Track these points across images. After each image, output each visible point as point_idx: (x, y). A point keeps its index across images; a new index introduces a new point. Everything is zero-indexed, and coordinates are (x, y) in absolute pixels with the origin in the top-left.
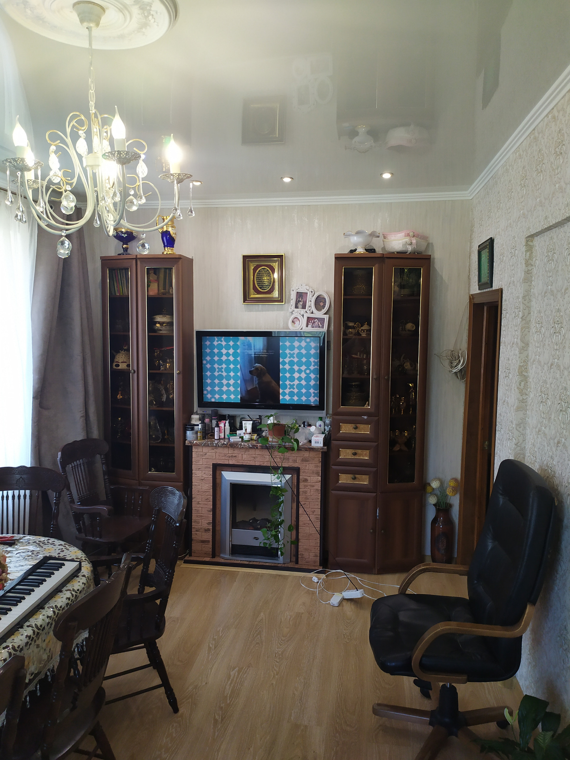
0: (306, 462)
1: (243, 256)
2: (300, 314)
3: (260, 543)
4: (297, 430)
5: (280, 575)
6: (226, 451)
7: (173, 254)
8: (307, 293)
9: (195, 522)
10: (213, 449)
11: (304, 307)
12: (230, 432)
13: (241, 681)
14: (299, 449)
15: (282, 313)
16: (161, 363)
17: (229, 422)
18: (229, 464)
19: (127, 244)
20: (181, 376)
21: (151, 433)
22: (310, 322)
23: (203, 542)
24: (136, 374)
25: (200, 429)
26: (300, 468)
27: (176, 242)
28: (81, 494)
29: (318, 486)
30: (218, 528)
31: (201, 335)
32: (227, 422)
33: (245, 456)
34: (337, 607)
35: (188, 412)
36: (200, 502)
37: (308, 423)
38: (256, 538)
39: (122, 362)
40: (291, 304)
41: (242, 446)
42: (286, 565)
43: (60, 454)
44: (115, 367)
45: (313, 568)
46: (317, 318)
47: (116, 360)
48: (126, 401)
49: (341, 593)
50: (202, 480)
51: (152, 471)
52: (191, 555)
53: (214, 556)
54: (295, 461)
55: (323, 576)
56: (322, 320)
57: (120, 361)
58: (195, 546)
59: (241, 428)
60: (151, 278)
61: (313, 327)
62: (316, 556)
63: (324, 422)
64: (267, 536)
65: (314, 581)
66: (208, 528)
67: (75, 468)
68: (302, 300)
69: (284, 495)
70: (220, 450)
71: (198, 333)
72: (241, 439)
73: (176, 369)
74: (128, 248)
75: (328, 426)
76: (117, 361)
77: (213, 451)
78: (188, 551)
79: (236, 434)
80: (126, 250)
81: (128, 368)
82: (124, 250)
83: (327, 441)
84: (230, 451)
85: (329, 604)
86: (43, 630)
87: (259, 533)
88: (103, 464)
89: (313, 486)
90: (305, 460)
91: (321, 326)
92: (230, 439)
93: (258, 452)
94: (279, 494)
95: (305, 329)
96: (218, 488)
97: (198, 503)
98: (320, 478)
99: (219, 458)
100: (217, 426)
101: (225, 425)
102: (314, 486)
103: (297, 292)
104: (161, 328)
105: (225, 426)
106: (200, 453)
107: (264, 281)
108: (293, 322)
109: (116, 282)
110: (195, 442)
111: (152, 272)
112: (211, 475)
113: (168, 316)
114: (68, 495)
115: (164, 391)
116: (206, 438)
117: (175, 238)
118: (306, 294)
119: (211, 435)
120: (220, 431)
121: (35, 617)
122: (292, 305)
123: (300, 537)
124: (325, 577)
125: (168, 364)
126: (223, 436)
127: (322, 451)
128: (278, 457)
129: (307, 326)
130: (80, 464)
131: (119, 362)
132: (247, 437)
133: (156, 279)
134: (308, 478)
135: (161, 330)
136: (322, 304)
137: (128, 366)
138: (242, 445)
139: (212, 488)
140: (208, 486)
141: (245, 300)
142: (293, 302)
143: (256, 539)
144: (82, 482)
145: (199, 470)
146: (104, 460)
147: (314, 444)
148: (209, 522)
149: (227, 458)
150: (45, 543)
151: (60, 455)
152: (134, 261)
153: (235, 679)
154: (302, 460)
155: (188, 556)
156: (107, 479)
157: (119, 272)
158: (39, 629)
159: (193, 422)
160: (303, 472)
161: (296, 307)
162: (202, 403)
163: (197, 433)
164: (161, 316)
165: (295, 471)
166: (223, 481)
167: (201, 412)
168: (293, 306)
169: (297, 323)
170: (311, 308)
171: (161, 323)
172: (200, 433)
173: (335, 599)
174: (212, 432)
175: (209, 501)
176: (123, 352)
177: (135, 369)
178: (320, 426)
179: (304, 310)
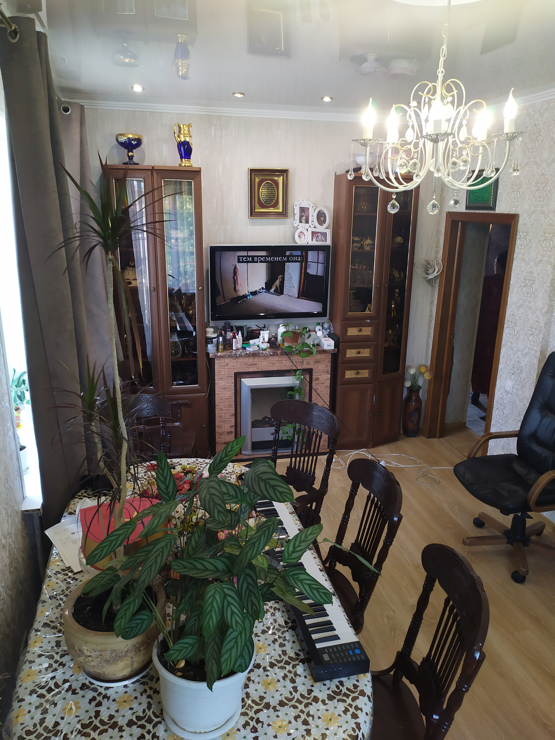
0: (318, 364)
1: (250, 169)
2: (304, 228)
6: (247, 360)
7: (192, 166)
9: (219, 426)
18: (249, 372)
19: (132, 152)
20: (203, 291)
22: (314, 236)
24: (156, 292)
25: (221, 341)
26: (312, 369)
27: (193, 152)
29: (328, 383)
30: (239, 430)
31: (215, 251)
36: (223, 409)
39: (133, 280)
46: (320, 232)
50: (225, 388)
54: (308, 363)
56: (324, 235)
61: (317, 241)
66: (231, 431)
68: (305, 215)
70: (241, 360)
71: (212, 248)
72: (257, 348)
73: (198, 285)
74: (133, 156)
76: (127, 278)
77: (236, 361)
79: (251, 343)
82: (129, 158)
83: (336, 343)
84: (251, 360)
89: (324, 383)
91: (324, 239)
93: (277, 358)
96: (239, 395)
98: (329, 376)
99: (241, 367)
100: (234, 337)
101: (239, 337)
103: (300, 207)
106: (222, 364)
108: (299, 236)
110: (217, 354)
112: (233, 383)
115: (179, 308)
116: (226, 349)
117: (192, 148)
119: (229, 346)
127: (332, 352)
128: (296, 361)
132: (263, 346)
134: (320, 377)
136: (322, 219)
138: (260, 353)
139: (234, 395)
140: (230, 394)
141: (251, 214)
145: (222, 380)
147: (324, 347)
148: (231, 426)
149: (248, 366)
154: (315, 362)
159: (209, 335)
160: (315, 372)
165: (310, 371)
166: (243, 387)
167: (213, 325)
169: (303, 237)
171: (176, 238)
172: (221, 345)
174: (231, 344)
175: (231, 407)
176: (130, 268)
177: (155, 286)
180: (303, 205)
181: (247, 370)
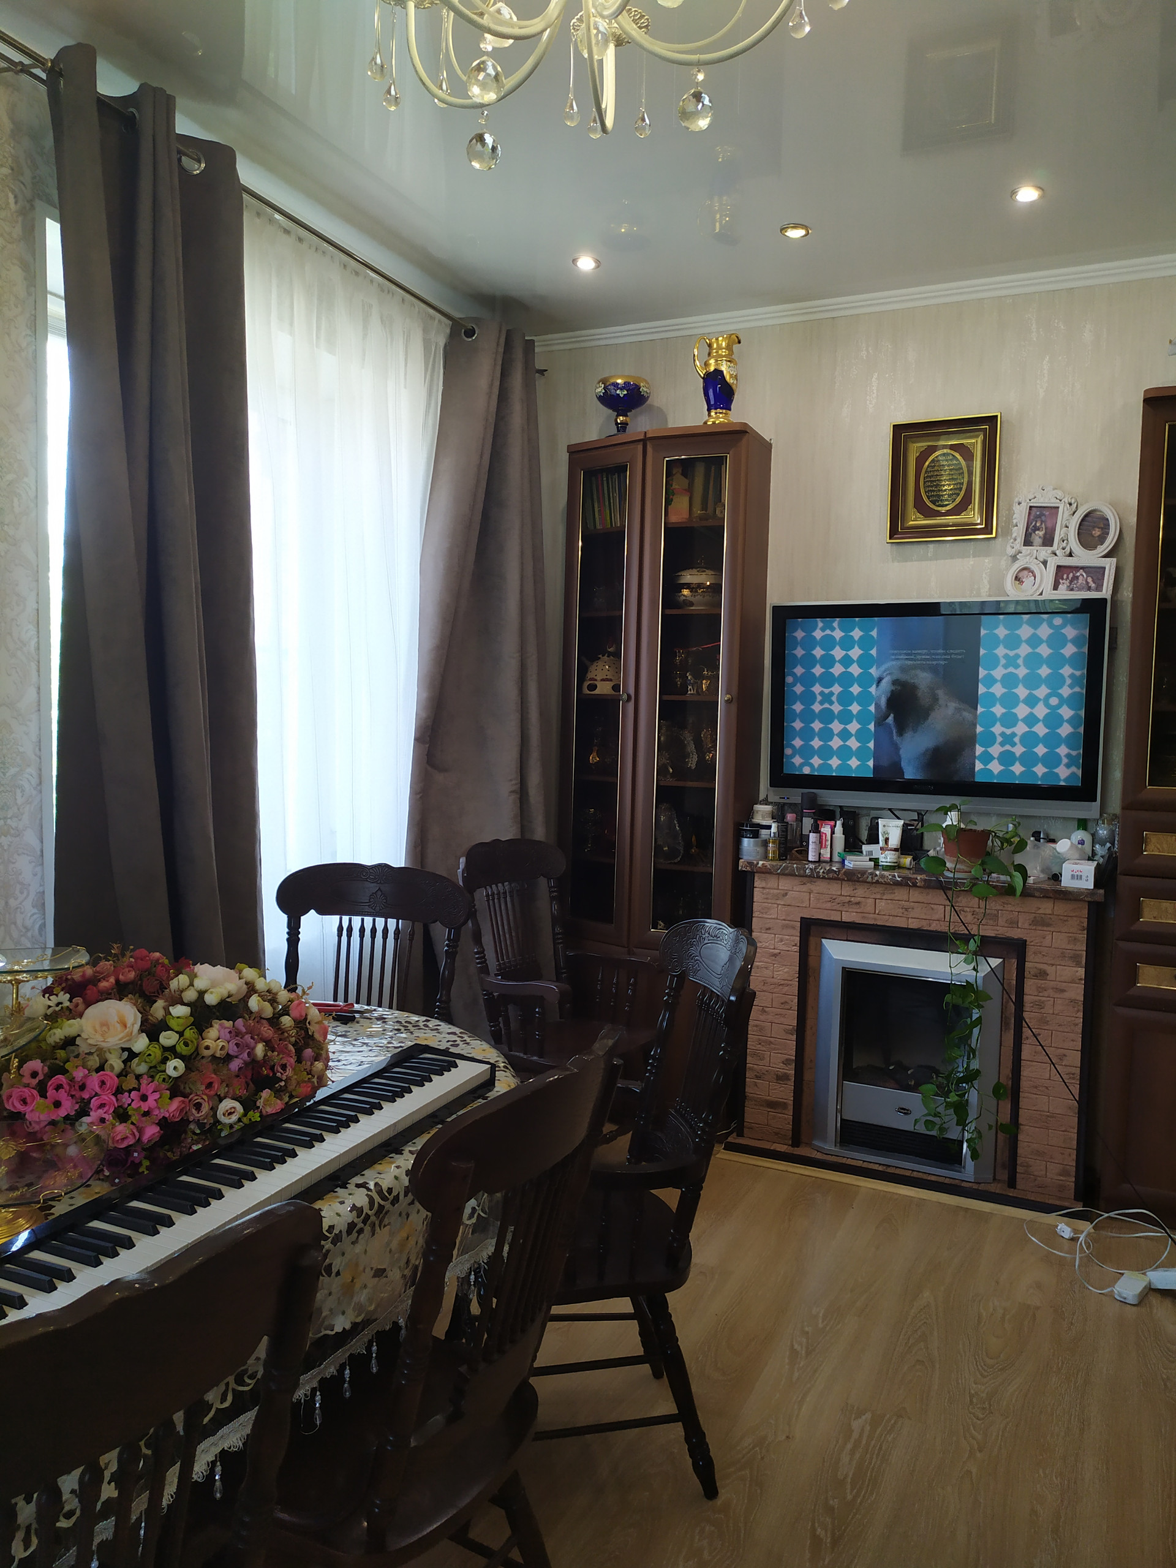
0: (1045, 928)
1: (894, 426)
2: (1036, 558)
3: (916, 1121)
4: (1021, 846)
5: (967, 1210)
6: (834, 889)
7: (731, 424)
8: (1058, 508)
9: (754, 1055)
10: (804, 884)
11: (1048, 541)
12: (846, 847)
13: (880, 1448)
14: (1027, 893)
15: (987, 561)
16: (689, 678)
17: (843, 825)
18: (841, 922)
19: (626, 416)
20: (734, 707)
21: (660, 842)
22: (1065, 576)
23: (772, 1105)
24: (631, 705)
25: (774, 833)
26: (1026, 941)
27: (736, 396)
28: (503, 960)
29: (1077, 992)
30: (807, 1076)
31: (786, 615)
32: (839, 823)
33: (881, 905)
34: (1134, 1309)
35: (745, 799)
36: (767, 1009)
37: (1047, 835)
38: (904, 1109)
39: (603, 680)
40: (1014, 536)
41: (876, 878)
42: (982, 1187)
43: (463, 860)
44: (586, 691)
45: (1058, 1203)
46: (1082, 568)
47: (590, 675)
48: (609, 768)
49: (1144, 1274)
50: (775, 955)
51: (659, 927)
52: (741, 1134)
53: (796, 1142)
54: (1013, 923)
55: (1087, 1227)
56: (1097, 573)
57: (598, 678)
58: (752, 1114)
59: (873, 839)
60: (675, 486)
61: (1072, 590)
62: (1064, 1173)
63: (1093, 835)
64: (933, 1106)
65: (1063, 1234)
66: (785, 1073)
67: (493, 900)
68: (1043, 526)
69: (983, 1007)
70: (820, 887)
71: (776, 609)
72: (872, 863)
73: (724, 692)
74: (627, 424)
75: (1103, 844)
76: (592, 677)
77: (804, 888)
78: (733, 1126)
79: (862, 852)
80: (622, 427)
81: (614, 693)
82: (618, 427)
83: (1103, 876)
84: (847, 889)
85: (1111, 1295)
86: (393, 1204)
87: (913, 1100)
88: (552, 899)
89: (1063, 991)
90: (1040, 922)
91: (1093, 585)
92: (846, 862)
93: (915, 895)
94: (969, 1000)
95: (1049, 594)
96: (811, 979)
97: (763, 1011)
98: (1081, 972)
99: (819, 906)
100: (816, 829)
101: (835, 832)
102: (1065, 991)
103: (1031, 507)
104: (692, 599)
105: (833, 833)
106: (772, 891)
107: (944, 485)
108: (1017, 578)
109: (599, 502)
110: (761, 863)
111: (678, 471)
112: (796, 945)
113: (710, 572)
114: (477, 953)
115: (691, 747)
116: (786, 857)
117: (734, 387)
118: (1053, 510)
119: (798, 852)
120: (820, 843)
121: (378, 1167)
122: (1015, 540)
123: (1021, 1121)
124: (1093, 1231)
125: (704, 682)
126: (829, 856)
127: (1090, 899)
128: (968, 910)
129: (1056, 588)
130: (505, 893)
131: (596, 680)
132: (887, 858)
133: (686, 486)
134: (1050, 970)
135: (692, 604)
136: (1097, 532)
137: (616, 688)
138: (876, 875)
139: (798, 977)
140: (787, 971)
141: (893, 533)
142: (1019, 532)
143: (905, 1111)
144: (507, 936)
145: (768, 931)
146: (554, 892)
147: (1066, 882)
148: (787, 1060)
149: (837, 907)
150: (418, 1026)
151: (464, 864)
152: (640, 447)
153: (864, 1442)
154: (1034, 922)
155: (735, 1134)
156: (559, 934)
157: (605, 479)
158: (384, 1198)
159: (758, 819)
160: (1035, 953)
161: (1027, 542)
162: (781, 778)
163: (765, 843)
164: (694, 571)
165: (1015, 949)
166: (825, 962)
167: (777, 799)
168: (1019, 540)
169: (1028, 581)
170: (1067, 544)
171: (692, 586)
172: (773, 843)
173: (1129, 1286)
174: (802, 846)
175: (788, 1007)
176: (605, 657)
177: (632, 691)
178: (1082, 842)
179: (1049, 549)
180: (1042, 500)
181: (835, 917)
